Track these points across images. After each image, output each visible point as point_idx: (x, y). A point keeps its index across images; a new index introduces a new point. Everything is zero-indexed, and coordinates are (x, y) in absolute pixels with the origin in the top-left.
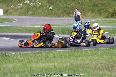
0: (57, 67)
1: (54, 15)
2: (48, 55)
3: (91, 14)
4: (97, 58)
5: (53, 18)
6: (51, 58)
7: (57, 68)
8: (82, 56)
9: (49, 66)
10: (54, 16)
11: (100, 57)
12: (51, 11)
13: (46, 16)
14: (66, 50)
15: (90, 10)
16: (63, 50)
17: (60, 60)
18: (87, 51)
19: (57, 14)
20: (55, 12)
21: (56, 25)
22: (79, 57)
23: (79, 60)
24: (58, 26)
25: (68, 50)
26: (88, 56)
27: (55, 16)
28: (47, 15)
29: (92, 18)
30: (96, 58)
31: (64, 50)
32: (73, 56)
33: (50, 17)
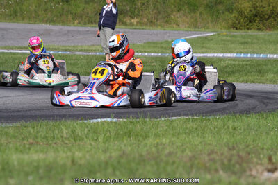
1: (74, 19)
2: (56, 132)
3: (187, 17)
4: (200, 140)
5: (72, 28)
6: (63, 141)
7: (80, 165)
8: (156, 136)
9: (58, 159)
10: (76, 22)
11: (209, 138)
12: (66, 7)
13: (52, 21)
14: (109, 120)
15: (183, 6)
16: (99, 120)
17: (91, 145)
18: (172, 121)
19: (84, 17)
20: (79, 11)
21: (80, 48)
22: (147, 137)
23: (146, 145)
24: (87, 51)
25: (115, 120)
26: (173, 135)
27: (79, 23)
28: (55, 19)
29: (190, 27)
30: (197, 140)
31: (103, 120)
32: (129, 136)
33: (63, 23)
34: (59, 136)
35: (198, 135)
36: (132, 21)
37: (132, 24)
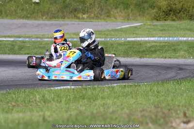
0: (50, 119)
1: (43, 15)
2: (32, 97)
3: (122, 13)
4: (134, 101)
5: (41, 22)
6: (36, 103)
7: (49, 122)
8: (103, 98)
9: (33, 117)
10: (44, 18)
12: (37, 7)
13: (27, 18)
14: (69, 87)
15: (119, 4)
16: (62, 87)
17: (56, 106)
18: (113, 87)
19: (50, 14)
20: (46, 10)
21: (46, 36)
22: (96, 99)
23: (95, 105)
25: (73, 87)
26: (115, 98)
27: (46, 18)
28: (29, 15)
29: (124, 20)
30: (132, 101)
31: (65, 87)
32: (84, 99)
33: (35, 19)
34: (33, 100)
35: (132, 97)
36: (84, 16)
37: (83, 18)
